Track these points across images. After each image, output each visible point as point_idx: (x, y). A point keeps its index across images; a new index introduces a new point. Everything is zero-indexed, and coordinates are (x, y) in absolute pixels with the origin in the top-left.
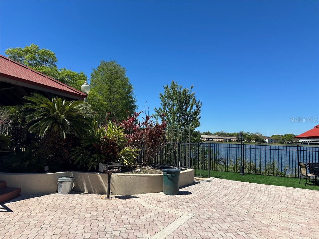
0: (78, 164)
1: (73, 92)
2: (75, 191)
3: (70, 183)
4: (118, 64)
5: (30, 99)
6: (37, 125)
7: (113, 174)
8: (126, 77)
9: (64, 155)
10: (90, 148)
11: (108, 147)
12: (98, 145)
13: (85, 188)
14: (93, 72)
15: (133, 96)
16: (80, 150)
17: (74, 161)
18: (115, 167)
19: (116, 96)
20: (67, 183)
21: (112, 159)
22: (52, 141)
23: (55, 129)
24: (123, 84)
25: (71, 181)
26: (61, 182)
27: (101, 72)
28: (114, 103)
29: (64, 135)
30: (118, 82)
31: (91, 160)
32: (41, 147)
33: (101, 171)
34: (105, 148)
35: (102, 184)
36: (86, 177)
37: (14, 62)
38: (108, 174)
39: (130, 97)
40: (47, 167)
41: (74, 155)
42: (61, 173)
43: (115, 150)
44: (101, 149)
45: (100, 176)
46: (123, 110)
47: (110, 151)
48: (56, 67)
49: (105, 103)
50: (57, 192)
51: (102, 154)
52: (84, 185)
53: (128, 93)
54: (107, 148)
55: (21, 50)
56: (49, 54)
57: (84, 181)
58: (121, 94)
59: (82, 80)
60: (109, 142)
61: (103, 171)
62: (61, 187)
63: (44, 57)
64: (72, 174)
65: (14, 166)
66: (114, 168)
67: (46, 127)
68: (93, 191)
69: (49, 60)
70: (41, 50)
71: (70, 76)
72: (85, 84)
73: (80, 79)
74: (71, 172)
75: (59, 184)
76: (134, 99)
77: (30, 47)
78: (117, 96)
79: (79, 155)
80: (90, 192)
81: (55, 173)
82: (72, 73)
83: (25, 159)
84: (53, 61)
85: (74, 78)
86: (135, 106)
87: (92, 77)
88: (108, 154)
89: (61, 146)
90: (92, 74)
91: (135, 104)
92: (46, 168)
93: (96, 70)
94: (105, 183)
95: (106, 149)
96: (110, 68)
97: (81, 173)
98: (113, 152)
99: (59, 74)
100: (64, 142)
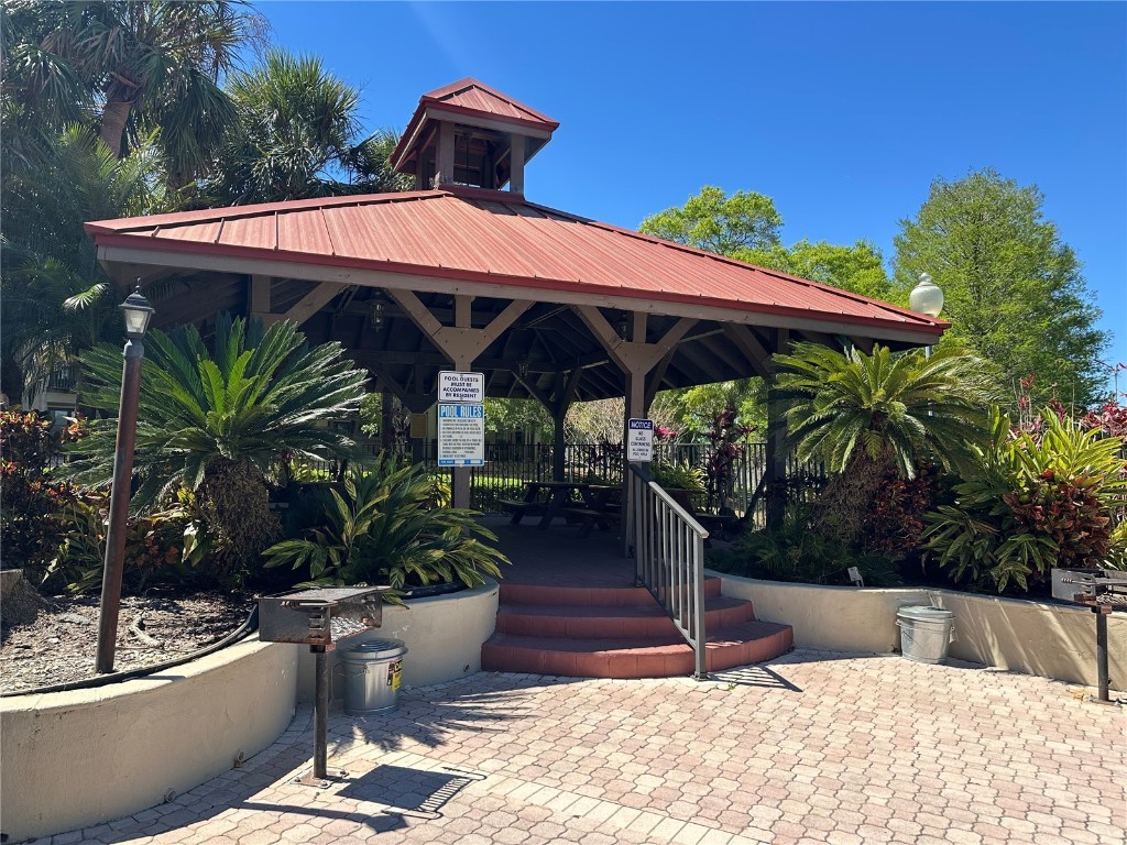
0: (953, 564)
1: (903, 319)
2: (959, 655)
3: (942, 629)
4: (1002, 179)
5: (789, 361)
6: (817, 439)
7: (1114, 614)
8: (1040, 222)
9: (904, 534)
10: (991, 513)
11: (1064, 509)
12: (1021, 503)
13: (995, 653)
14: (900, 231)
15: (1080, 296)
16: (955, 519)
17: (940, 554)
18: (1116, 589)
19: (1003, 307)
20: (930, 626)
21: (1086, 555)
22: (863, 486)
23: (873, 449)
24: (1029, 256)
25: (943, 621)
26: (910, 622)
27: (934, 224)
28: (998, 336)
29: (909, 467)
30: (1012, 250)
31: (1004, 556)
32: (829, 507)
33: (1064, 598)
34: (1054, 514)
35: (1064, 646)
36: (992, 615)
37: (719, 257)
38: (1094, 610)
39: (1068, 302)
40: (855, 568)
41: (935, 534)
42: (904, 590)
43: (1093, 522)
44: (1039, 516)
45: (1050, 615)
46: (1038, 362)
47: (1074, 524)
48: (777, 243)
49: (958, 340)
50: (898, 651)
51: (1044, 533)
52: (990, 640)
53: (1056, 286)
54: (1061, 516)
55: (679, 214)
56: (756, 204)
57: (988, 627)
58: (1028, 297)
59: (868, 268)
60: (1066, 490)
61: (1072, 599)
62: (911, 638)
63: (742, 219)
64: (939, 596)
65: (765, 558)
66: (1113, 592)
67: (846, 445)
68: (1028, 667)
69: (757, 225)
70: (732, 199)
71: (829, 263)
72: (923, 283)
73: (861, 266)
74: (937, 592)
75: (905, 627)
76: (1089, 307)
77: (698, 198)
78: (1009, 308)
79: (954, 537)
80: (1015, 669)
81: (887, 591)
82: (830, 250)
83: (788, 541)
84: (771, 225)
85: (840, 266)
86: (1093, 338)
87: (901, 252)
88: (1067, 537)
89: (893, 503)
90: (898, 242)
91: (1094, 327)
92: (854, 573)
93: (913, 221)
94: (1075, 645)
95: (1056, 519)
96: (970, 203)
97: (972, 598)
98: (1088, 530)
99: (792, 265)
100: (903, 491)
